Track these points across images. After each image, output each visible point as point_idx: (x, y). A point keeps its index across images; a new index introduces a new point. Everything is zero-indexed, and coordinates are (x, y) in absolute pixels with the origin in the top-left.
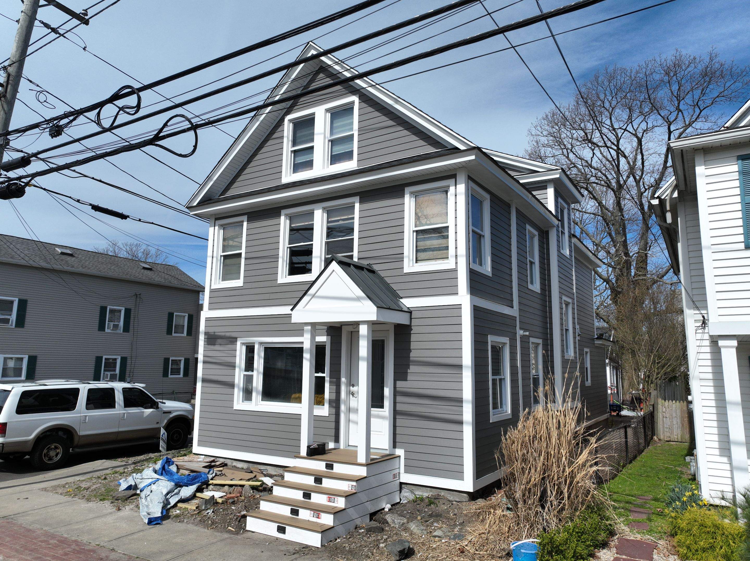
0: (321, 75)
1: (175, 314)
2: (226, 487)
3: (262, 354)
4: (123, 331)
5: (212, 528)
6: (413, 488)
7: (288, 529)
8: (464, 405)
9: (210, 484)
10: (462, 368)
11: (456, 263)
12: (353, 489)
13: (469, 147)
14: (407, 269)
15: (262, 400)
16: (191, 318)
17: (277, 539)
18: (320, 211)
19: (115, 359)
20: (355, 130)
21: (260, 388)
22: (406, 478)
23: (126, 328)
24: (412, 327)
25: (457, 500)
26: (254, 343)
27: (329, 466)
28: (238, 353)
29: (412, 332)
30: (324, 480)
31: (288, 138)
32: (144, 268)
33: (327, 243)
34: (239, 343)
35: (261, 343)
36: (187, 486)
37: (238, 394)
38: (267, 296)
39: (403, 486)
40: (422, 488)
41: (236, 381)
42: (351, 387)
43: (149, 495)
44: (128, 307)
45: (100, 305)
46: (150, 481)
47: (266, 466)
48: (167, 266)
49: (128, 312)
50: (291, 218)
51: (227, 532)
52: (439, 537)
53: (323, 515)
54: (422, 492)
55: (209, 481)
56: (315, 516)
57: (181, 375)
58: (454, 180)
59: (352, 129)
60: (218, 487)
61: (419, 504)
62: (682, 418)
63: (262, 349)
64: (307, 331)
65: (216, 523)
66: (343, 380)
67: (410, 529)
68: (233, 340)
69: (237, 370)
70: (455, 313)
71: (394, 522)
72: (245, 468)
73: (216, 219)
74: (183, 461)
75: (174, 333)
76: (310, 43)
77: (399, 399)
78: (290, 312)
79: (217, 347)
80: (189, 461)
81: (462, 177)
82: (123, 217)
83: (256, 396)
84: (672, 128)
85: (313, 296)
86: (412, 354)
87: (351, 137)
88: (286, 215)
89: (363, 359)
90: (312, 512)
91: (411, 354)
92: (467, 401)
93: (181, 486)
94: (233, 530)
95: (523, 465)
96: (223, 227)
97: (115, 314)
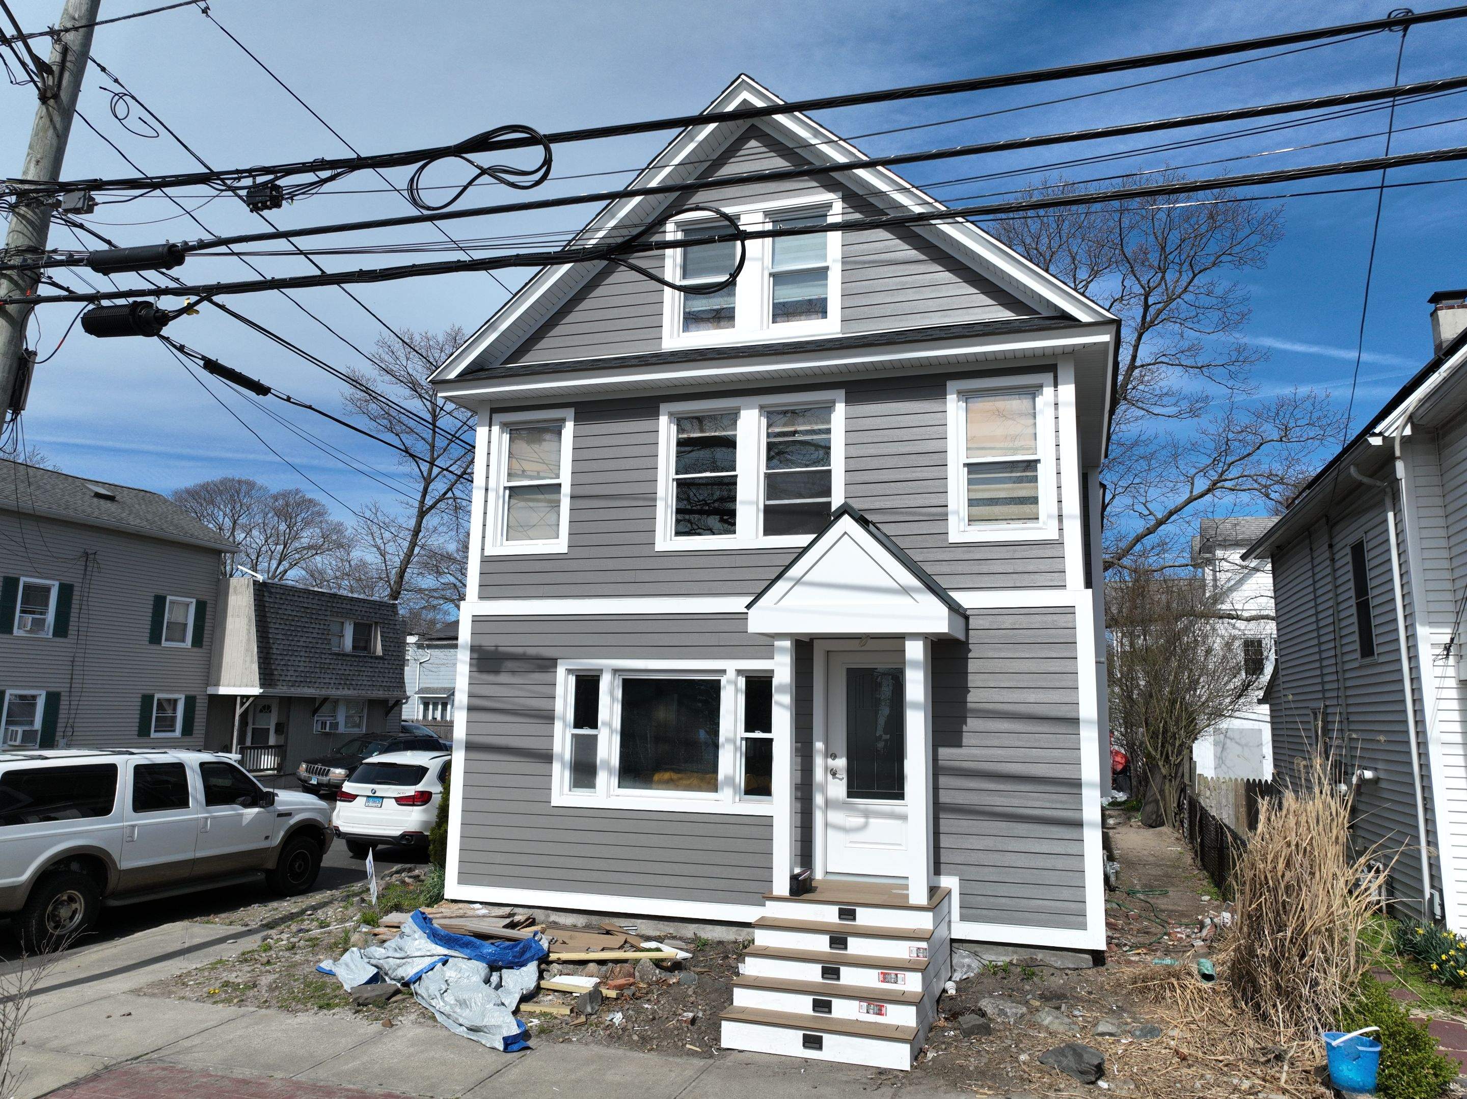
0: (753, 143)
1: (169, 598)
2: (591, 965)
3: (619, 694)
4: (55, 635)
5: (652, 1049)
6: (977, 948)
7: (827, 1039)
8: (1085, 792)
9: (552, 962)
10: (1079, 723)
11: (1061, 529)
12: (921, 955)
13: (1100, 319)
14: (954, 536)
15: (619, 787)
16: (201, 608)
17: (806, 1060)
18: (756, 412)
19: (34, 697)
20: (834, 261)
21: (615, 761)
22: (962, 930)
23: (61, 629)
24: (971, 646)
25: (1071, 966)
26: (601, 670)
27: (847, 914)
28: (559, 690)
29: (970, 655)
30: (851, 941)
31: (674, 260)
32: (98, 495)
33: (768, 476)
34: (561, 671)
35: (616, 671)
36: (512, 968)
37: (560, 775)
38: (629, 576)
39: (955, 945)
40: (995, 947)
41: (557, 748)
42: (830, 761)
43: (446, 991)
44: (67, 580)
45: (3, 575)
46: (427, 961)
47: (633, 920)
48: (143, 493)
49: (66, 592)
50: (680, 421)
51: (688, 1055)
52: (1111, 1035)
53: (890, 1008)
54: (996, 954)
55: (548, 956)
56: (871, 1011)
57: (178, 733)
58: (1050, 376)
59: (824, 257)
60: (571, 966)
61: (1005, 978)
62: (1237, 806)
63: (618, 683)
64: (782, 650)
65: (651, 1039)
66: (819, 745)
67: (1040, 1026)
68: (548, 665)
69: (558, 726)
70: (1062, 620)
71: (1002, 1012)
72: (579, 925)
73: (494, 411)
74: (445, 917)
75: (166, 640)
76: (743, 76)
77: (943, 781)
78: (745, 610)
79: (503, 678)
80: (457, 917)
81: (1067, 372)
82: (261, 389)
83: (606, 780)
84: (1151, 301)
85: (798, 581)
86: (971, 697)
87: (821, 273)
88: (671, 414)
89: (915, 706)
90: (865, 1004)
91: (969, 695)
92: (1091, 785)
93: (499, 969)
94: (698, 1049)
95: (1284, 897)
96: (514, 431)
97: (36, 596)
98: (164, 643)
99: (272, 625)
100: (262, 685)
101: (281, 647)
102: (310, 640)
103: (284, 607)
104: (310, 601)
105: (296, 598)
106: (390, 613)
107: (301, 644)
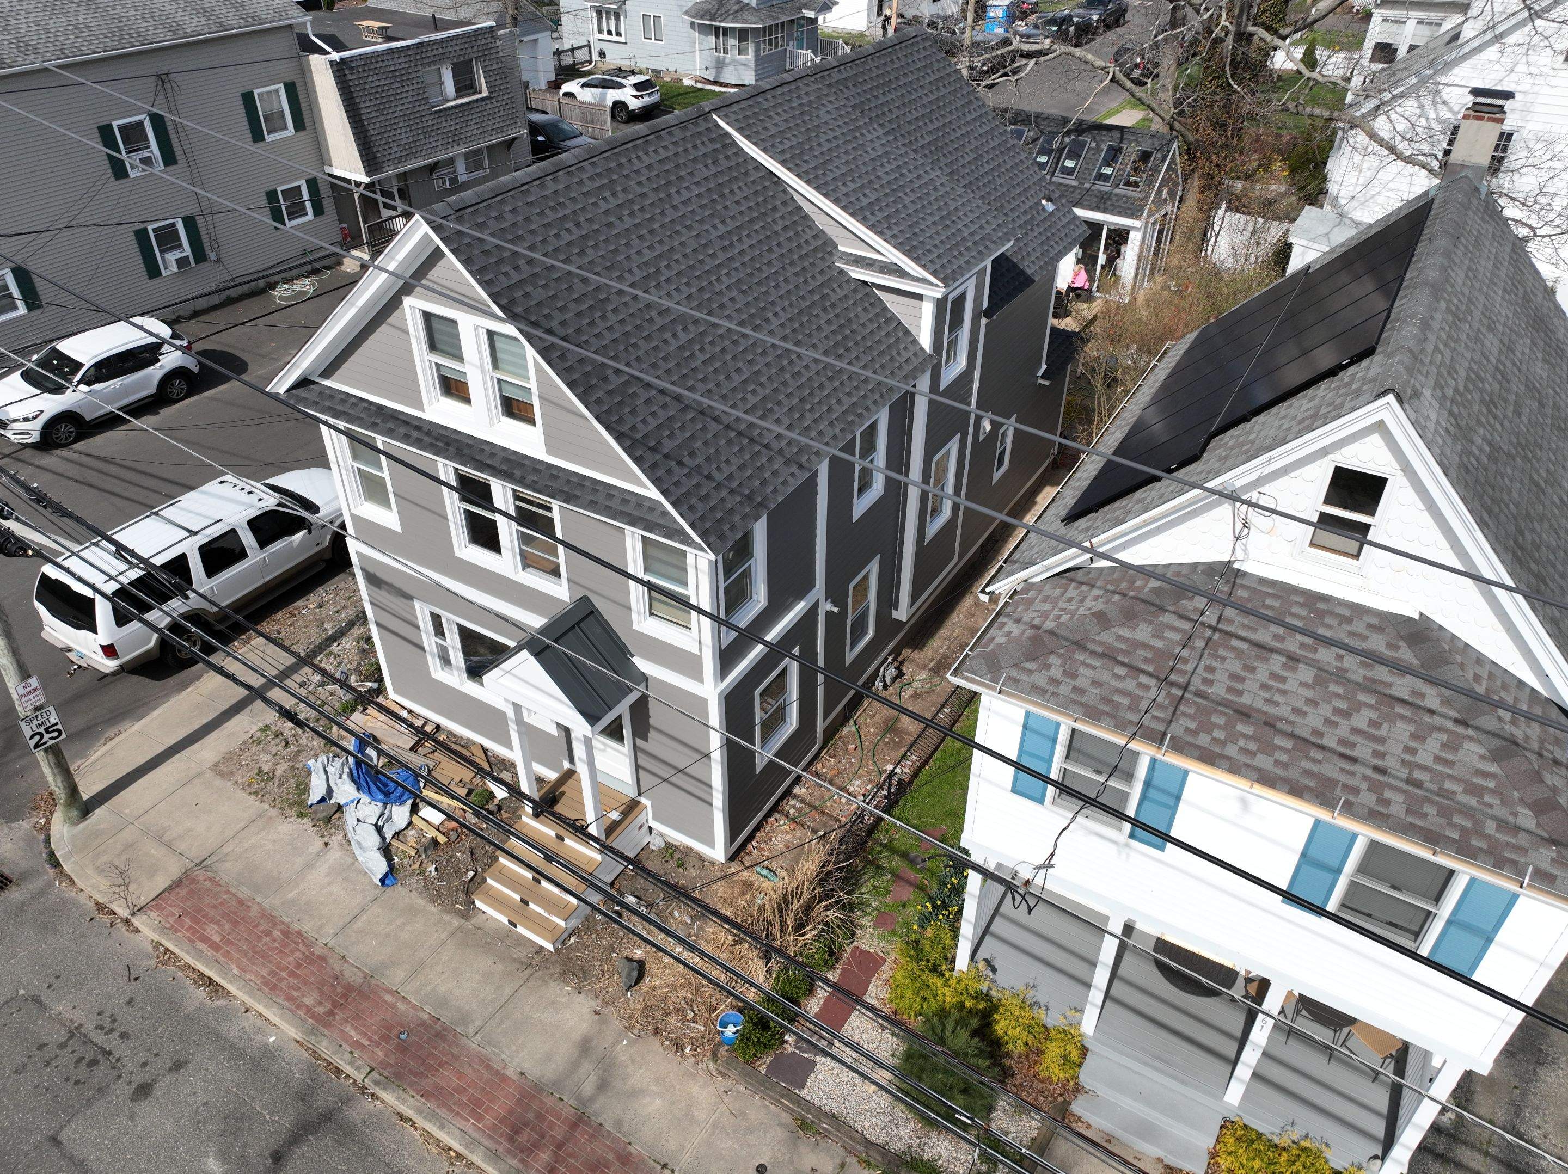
1: (256, 92)
3: (455, 632)
4: (166, 166)
5: (438, 904)
7: (519, 928)
8: (714, 791)
10: (711, 759)
14: (637, 626)
15: (466, 680)
16: (291, 89)
17: (509, 932)
19: (173, 226)
20: (533, 386)
21: (462, 664)
22: (654, 824)
23: (169, 158)
26: (443, 616)
27: (560, 838)
28: (419, 616)
31: (417, 334)
33: (519, 532)
34: (418, 605)
35: (450, 619)
36: (399, 802)
37: (432, 659)
38: (443, 564)
39: (653, 829)
41: (426, 645)
44: (154, 111)
45: (95, 126)
49: (157, 121)
51: (456, 914)
57: (310, 216)
61: (666, 862)
63: (454, 627)
65: (441, 895)
68: (408, 597)
69: (425, 633)
75: (269, 133)
77: (641, 753)
79: (385, 594)
83: (459, 671)
85: (508, 672)
88: (446, 465)
92: (718, 791)
93: (391, 803)
94: (461, 909)
97: (133, 134)
98: (269, 138)
99: (362, 105)
100: (369, 174)
101: (378, 125)
102: (407, 106)
103: (370, 79)
104: (396, 61)
105: (380, 64)
106: (489, 40)
107: (398, 114)
